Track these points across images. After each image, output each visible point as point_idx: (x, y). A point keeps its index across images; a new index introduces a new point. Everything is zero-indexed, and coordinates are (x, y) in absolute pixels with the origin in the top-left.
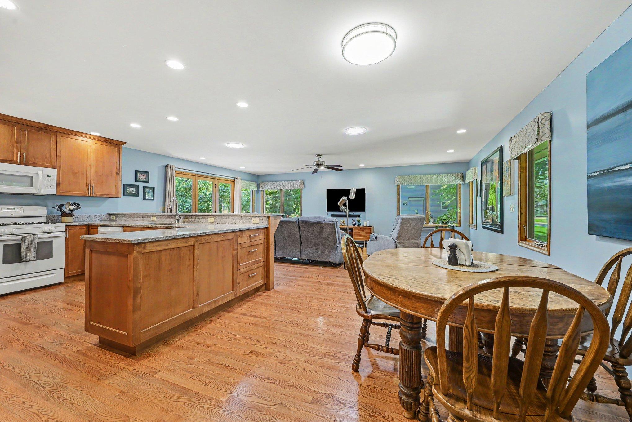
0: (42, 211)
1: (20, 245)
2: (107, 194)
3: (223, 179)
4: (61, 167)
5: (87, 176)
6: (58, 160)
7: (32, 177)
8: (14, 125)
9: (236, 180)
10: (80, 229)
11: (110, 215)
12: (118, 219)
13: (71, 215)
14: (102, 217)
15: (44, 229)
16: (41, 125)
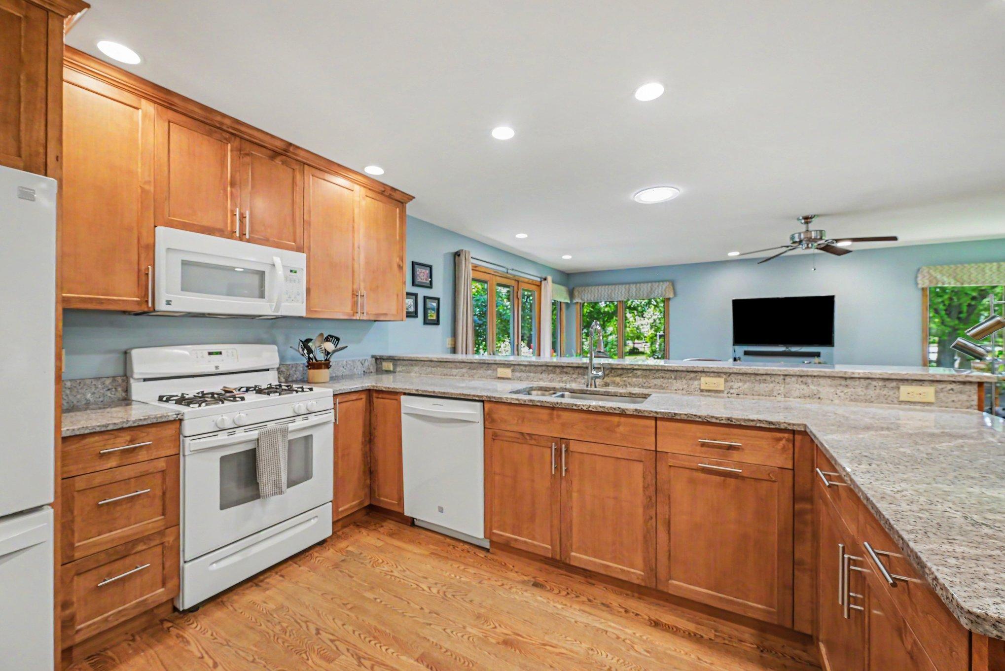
0: (268, 356)
1: (254, 450)
2: (386, 314)
3: (527, 280)
4: (312, 250)
5: (353, 271)
6: (305, 232)
7: (262, 274)
8: (226, 139)
9: (543, 282)
10: (356, 400)
11: (378, 360)
12: (398, 369)
13: (327, 365)
14: (366, 364)
15: (297, 406)
16: (278, 144)
